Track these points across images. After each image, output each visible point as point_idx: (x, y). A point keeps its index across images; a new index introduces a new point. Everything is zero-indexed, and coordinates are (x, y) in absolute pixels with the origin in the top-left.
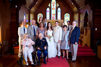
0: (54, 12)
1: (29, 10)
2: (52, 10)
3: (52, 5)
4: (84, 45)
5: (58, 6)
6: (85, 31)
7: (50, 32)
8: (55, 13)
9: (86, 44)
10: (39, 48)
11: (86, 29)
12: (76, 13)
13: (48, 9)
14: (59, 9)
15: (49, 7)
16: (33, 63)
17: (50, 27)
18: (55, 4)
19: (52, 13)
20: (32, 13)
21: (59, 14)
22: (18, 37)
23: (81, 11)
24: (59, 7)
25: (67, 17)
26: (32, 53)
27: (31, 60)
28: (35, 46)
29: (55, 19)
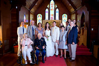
0: (52, 12)
1: (29, 11)
3: (51, 6)
4: (80, 44)
5: (56, 6)
6: (81, 31)
7: (48, 32)
8: (53, 14)
10: (37, 48)
11: (83, 29)
12: (74, 14)
13: (47, 10)
14: (57, 10)
15: (47, 8)
16: (31, 62)
17: (48, 28)
18: (54, 6)
21: (57, 14)
22: (18, 36)
23: (78, 12)
24: (57, 8)
26: (31, 53)
27: (30, 59)
28: (34, 46)
29: (53, 19)
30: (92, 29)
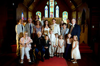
2: (50, 8)
5: (56, 3)
9: (83, 41)
12: (74, 11)
14: (57, 7)
15: (47, 5)
16: (30, 61)
17: (47, 25)
20: (30, 11)
25: (65, 15)
29: (53, 17)
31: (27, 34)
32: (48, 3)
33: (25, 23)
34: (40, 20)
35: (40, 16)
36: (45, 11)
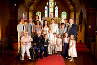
1: (28, 9)
2: (50, 9)
3: (50, 3)
8: (53, 11)
11: (81, 26)
12: (73, 11)
13: (46, 8)
14: (57, 7)
15: (47, 5)
17: (46, 25)
18: (53, 3)
19: (50, 11)
20: (31, 11)
21: (57, 12)
24: (56, 5)
25: (64, 15)
29: (53, 17)
30: (90, 27)
31: (27, 33)
32: (47, 4)
33: (26, 23)
34: (40, 20)
35: (40, 16)
36: (45, 11)
